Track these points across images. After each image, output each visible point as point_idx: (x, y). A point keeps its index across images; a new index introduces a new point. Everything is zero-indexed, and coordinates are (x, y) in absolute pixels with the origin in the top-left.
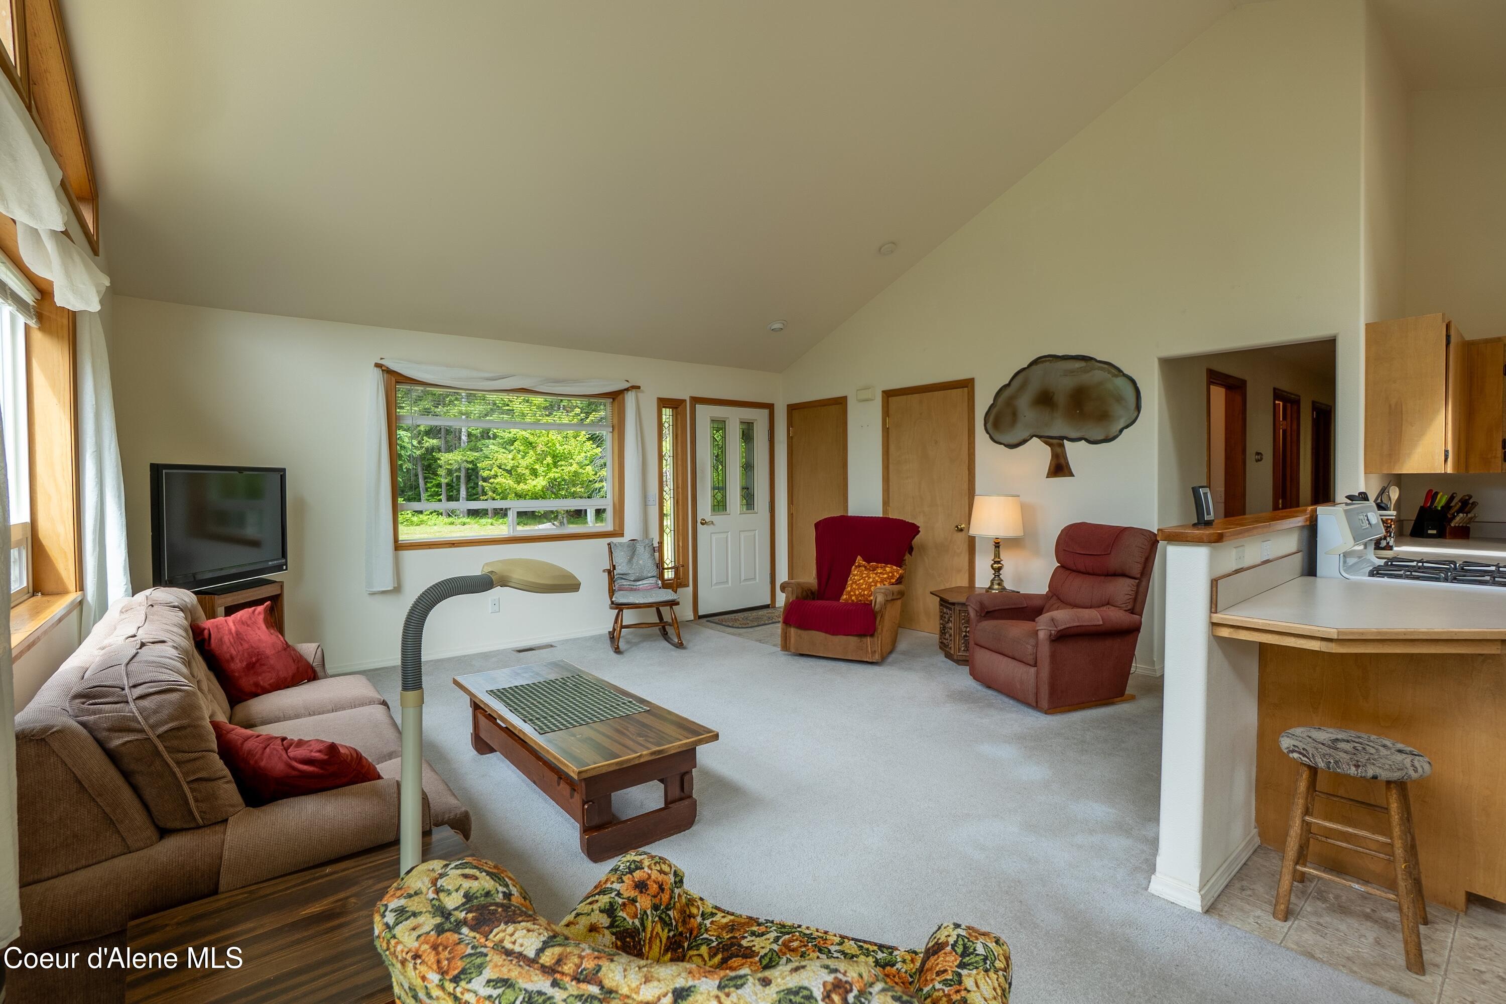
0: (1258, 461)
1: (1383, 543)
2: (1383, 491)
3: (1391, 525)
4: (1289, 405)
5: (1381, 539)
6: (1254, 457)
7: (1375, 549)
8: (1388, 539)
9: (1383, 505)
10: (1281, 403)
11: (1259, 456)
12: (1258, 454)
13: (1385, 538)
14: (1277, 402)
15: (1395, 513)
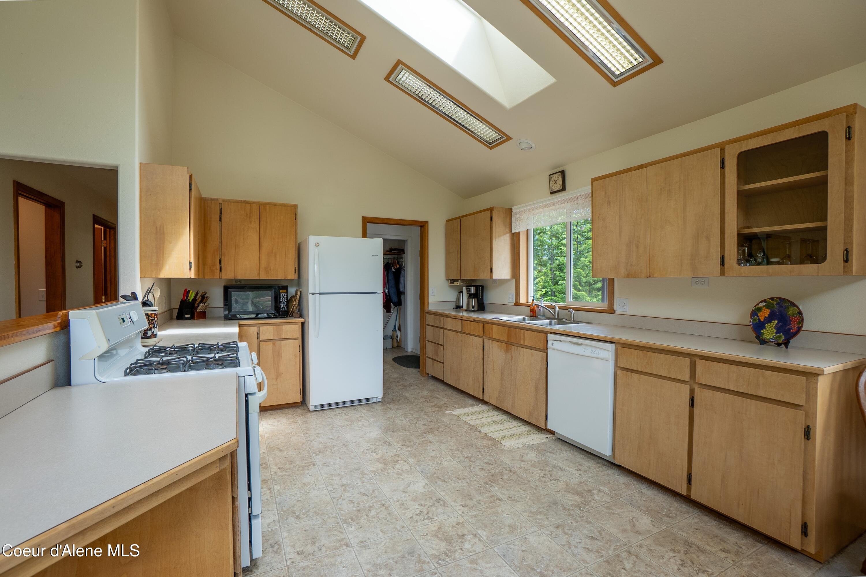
0: (78, 267)
1: (149, 333)
2: (148, 292)
3: (155, 318)
4: (108, 230)
5: (147, 330)
6: (74, 264)
7: (142, 338)
8: (153, 329)
9: (148, 303)
10: (103, 228)
11: (79, 264)
12: (78, 262)
13: (150, 329)
14: (97, 226)
15: (157, 308)
